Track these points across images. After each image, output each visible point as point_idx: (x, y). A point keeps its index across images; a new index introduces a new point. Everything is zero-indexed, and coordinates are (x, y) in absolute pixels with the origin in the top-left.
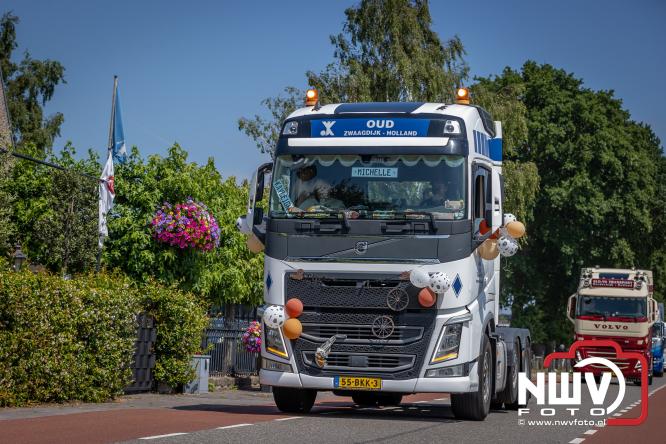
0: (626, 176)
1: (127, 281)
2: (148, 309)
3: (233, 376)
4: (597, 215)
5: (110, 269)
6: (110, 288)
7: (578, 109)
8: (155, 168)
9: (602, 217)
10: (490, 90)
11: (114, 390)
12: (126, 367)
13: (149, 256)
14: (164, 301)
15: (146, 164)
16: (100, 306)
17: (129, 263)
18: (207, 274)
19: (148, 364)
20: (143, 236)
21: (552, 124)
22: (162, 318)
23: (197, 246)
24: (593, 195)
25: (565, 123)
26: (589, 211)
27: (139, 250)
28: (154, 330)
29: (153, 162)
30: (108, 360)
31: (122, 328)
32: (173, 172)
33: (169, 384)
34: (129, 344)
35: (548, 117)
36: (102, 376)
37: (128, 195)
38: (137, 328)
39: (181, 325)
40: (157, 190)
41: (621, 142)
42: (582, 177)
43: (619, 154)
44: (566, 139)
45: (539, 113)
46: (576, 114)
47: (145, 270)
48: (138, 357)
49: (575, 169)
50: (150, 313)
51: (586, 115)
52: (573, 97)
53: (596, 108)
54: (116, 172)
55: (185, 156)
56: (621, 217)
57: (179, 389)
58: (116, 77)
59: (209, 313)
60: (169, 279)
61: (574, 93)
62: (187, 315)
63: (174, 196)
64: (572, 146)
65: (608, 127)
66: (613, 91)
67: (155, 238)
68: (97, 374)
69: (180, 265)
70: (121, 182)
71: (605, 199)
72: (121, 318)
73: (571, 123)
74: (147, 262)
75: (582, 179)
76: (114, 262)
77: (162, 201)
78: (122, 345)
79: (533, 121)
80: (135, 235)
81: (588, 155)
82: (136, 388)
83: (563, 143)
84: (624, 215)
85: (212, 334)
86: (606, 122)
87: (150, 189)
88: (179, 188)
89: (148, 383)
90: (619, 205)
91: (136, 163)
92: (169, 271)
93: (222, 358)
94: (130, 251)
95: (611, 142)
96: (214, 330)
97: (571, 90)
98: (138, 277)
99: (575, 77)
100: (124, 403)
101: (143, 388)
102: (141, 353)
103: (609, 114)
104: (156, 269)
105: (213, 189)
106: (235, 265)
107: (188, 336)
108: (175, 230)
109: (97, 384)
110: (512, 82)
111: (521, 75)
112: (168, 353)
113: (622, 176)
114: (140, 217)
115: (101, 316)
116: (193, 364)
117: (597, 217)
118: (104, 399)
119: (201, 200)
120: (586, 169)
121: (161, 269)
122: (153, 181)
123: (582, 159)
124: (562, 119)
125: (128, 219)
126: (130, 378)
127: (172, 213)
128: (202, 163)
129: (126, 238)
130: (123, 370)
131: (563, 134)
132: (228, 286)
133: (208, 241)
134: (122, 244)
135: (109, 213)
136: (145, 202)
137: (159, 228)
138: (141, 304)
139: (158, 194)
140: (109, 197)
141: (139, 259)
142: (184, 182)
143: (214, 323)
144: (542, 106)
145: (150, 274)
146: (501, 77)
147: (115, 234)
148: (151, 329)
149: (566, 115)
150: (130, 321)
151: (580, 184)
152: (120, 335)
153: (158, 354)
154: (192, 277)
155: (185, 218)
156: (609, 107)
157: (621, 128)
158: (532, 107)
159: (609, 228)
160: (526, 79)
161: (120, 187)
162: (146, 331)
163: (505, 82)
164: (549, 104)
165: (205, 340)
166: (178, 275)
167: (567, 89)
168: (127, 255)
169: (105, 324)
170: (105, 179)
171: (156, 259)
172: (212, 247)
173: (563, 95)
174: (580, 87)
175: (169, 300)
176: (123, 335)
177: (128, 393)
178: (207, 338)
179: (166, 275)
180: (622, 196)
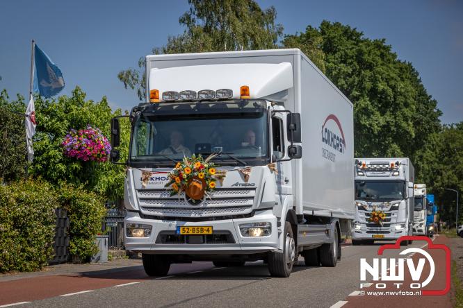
0: (395, 99)
1: (46, 186)
2: (63, 205)
3: (124, 249)
4: (376, 127)
5: (35, 177)
6: (35, 190)
7: (360, 53)
8: (63, 105)
9: (380, 129)
10: (299, 42)
11: (41, 263)
12: (49, 245)
13: (62, 167)
14: (74, 198)
15: (57, 102)
16: (29, 204)
17: (48, 173)
18: (104, 178)
19: (64, 243)
20: (57, 153)
21: (342, 65)
22: (73, 211)
23: (96, 159)
24: (373, 113)
25: (351, 63)
26: (371, 125)
27: (55, 163)
28: (68, 219)
29: (61, 101)
30: (36, 242)
31: (45, 219)
32: (76, 107)
33: (80, 257)
34: (50, 229)
35: (339, 59)
36: (32, 253)
37: (45, 125)
38: (55, 219)
39: (87, 215)
40: (66, 121)
41: (392, 75)
42: (365, 101)
43: (390, 84)
44: (352, 74)
45: (333, 57)
46: (359, 57)
47: (59, 177)
48: (57, 239)
49: (359, 95)
50: (65, 207)
51: (366, 57)
52: (356, 45)
53: (373, 52)
54: (37, 109)
55: (84, 95)
56: (393, 128)
57: (87, 260)
58: (33, 41)
59: (106, 205)
60: (77, 184)
61: (358, 42)
62: (91, 208)
63: (78, 124)
64: (357, 79)
65: (382, 65)
66: (384, 40)
67: (65, 154)
68: (29, 251)
69: (84, 173)
70: (40, 115)
71: (381, 116)
72: (44, 212)
73: (355, 63)
74: (61, 172)
75: (365, 102)
76: (38, 172)
77: (69, 128)
78: (45, 230)
79: (329, 63)
80: (51, 153)
81: (368, 85)
82: (56, 260)
83: (350, 77)
84: (396, 127)
85: (109, 221)
86: (380, 61)
87: (61, 120)
88: (81, 118)
89: (65, 256)
90: (391, 119)
91: (50, 102)
92: (77, 178)
93: (117, 237)
94: (48, 164)
95: (384, 75)
96: (110, 218)
97: (355, 40)
98: (55, 182)
99: (357, 31)
100: (48, 271)
101: (62, 260)
102: (59, 235)
103: (382, 56)
104: (67, 176)
105: (105, 118)
106: (123, 171)
107: (92, 222)
108: (80, 148)
109: (29, 259)
110: (313, 36)
111: (319, 31)
112: (79, 235)
113: (393, 100)
114: (54, 140)
115: (29, 211)
116: (96, 242)
117: (376, 129)
118: (34, 269)
119: (97, 126)
120: (367, 95)
121: (71, 176)
122: (63, 114)
123: (364, 88)
124: (350, 61)
125: (46, 141)
126: (52, 254)
127: (77, 136)
128: (97, 101)
129: (45, 155)
130: (47, 248)
131: (350, 71)
132: (119, 186)
133: (103, 155)
134: (43, 160)
135: (33, 138)
136: (58, 129)
137: (68, 147)
138: (57, 201)
139: (66, 123)
140: (32, 127)
141: (55, 170)
142: (85, 114)
143: (110, 212)
144: (335, 52)
145: (63, 180)
146: (305, 33)
147: (38, 153)
148: (65, 219)
149: (352, 57)
150: (50, 213)
151: (363, 106)
152: (43, 224)
153: (72, 236)
154: (93, 181)
155: (86, 139)
156: (382, 50)
157: (391, 65)
158: (328, 53)
159: (385, 135)
160: (323, 33)
161: (40, 119)
162: (62, 220)
163: (308, 36)
164: (339, 50)
165: (104, 225)
166: (83, 180)
167: (352, 39)
168: (46, 167)
169: (33, 216)
170: (28, 114)
171: (67, 169)
172: (106, 159)
173: (349, 43)
174: (361, 38)
175: (77, 198)
176: (47, 223)
177: (51, 264)
178: (106, 223)
179: (74, 181)
180: (393, 113)
